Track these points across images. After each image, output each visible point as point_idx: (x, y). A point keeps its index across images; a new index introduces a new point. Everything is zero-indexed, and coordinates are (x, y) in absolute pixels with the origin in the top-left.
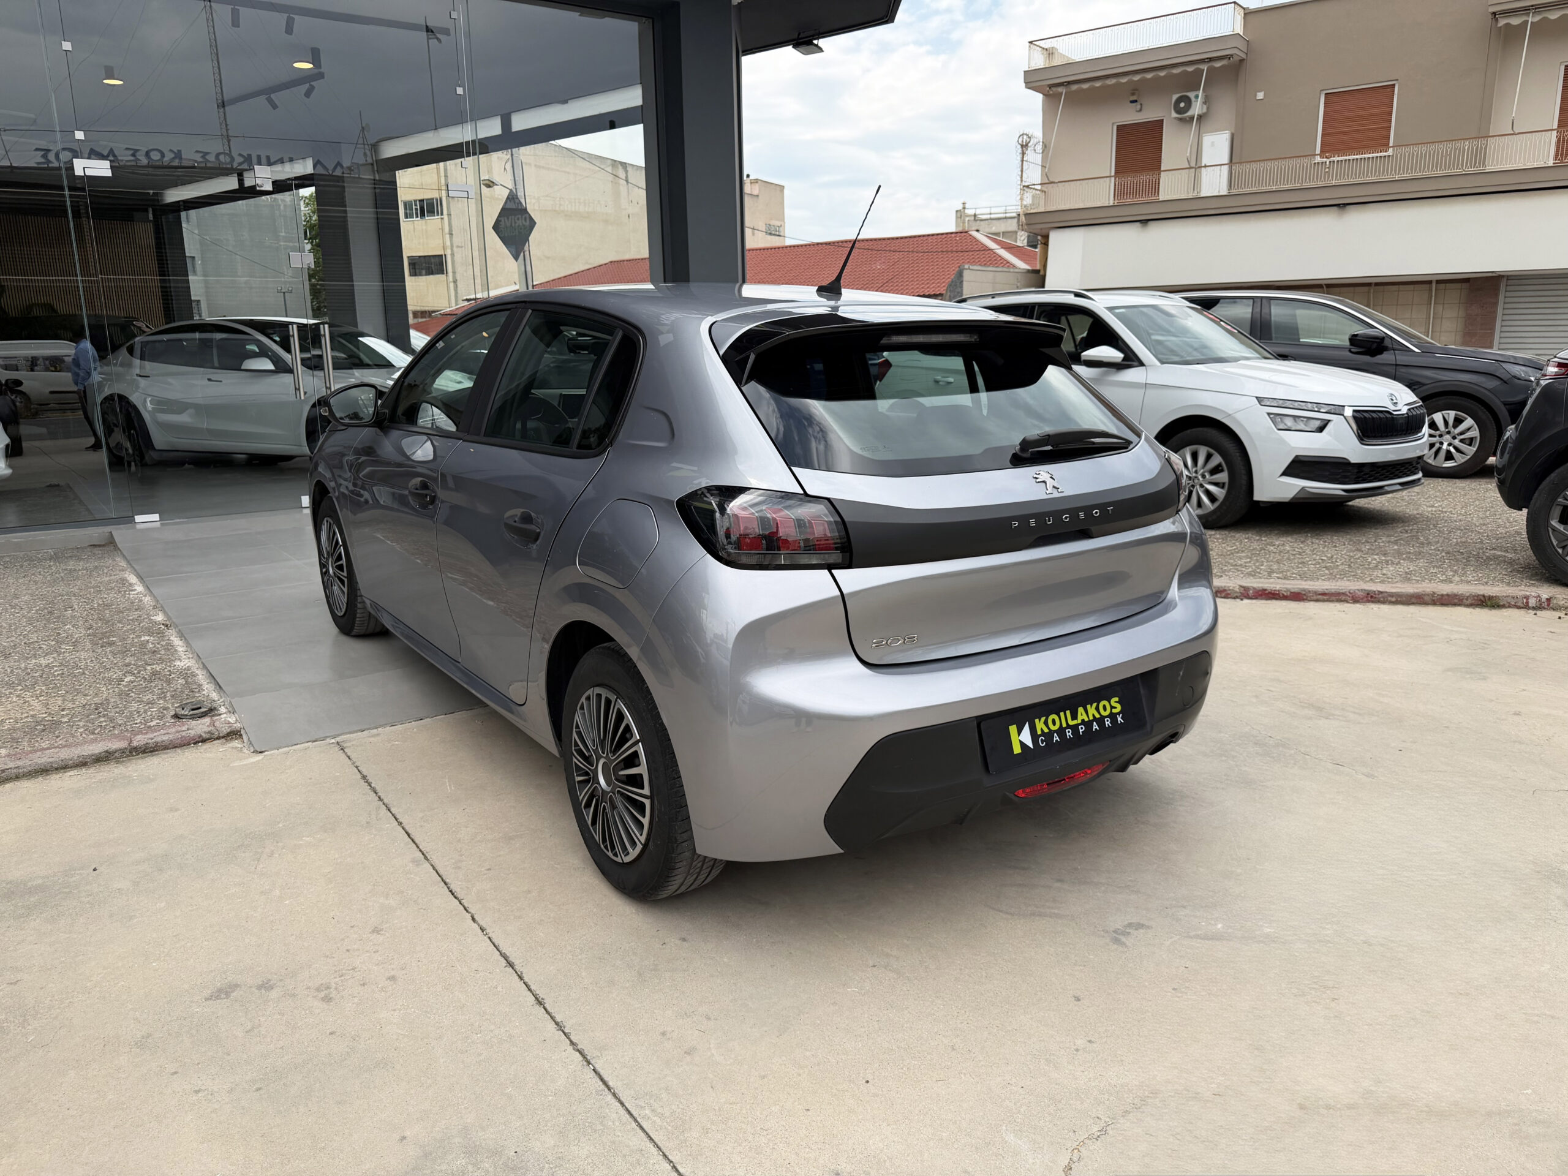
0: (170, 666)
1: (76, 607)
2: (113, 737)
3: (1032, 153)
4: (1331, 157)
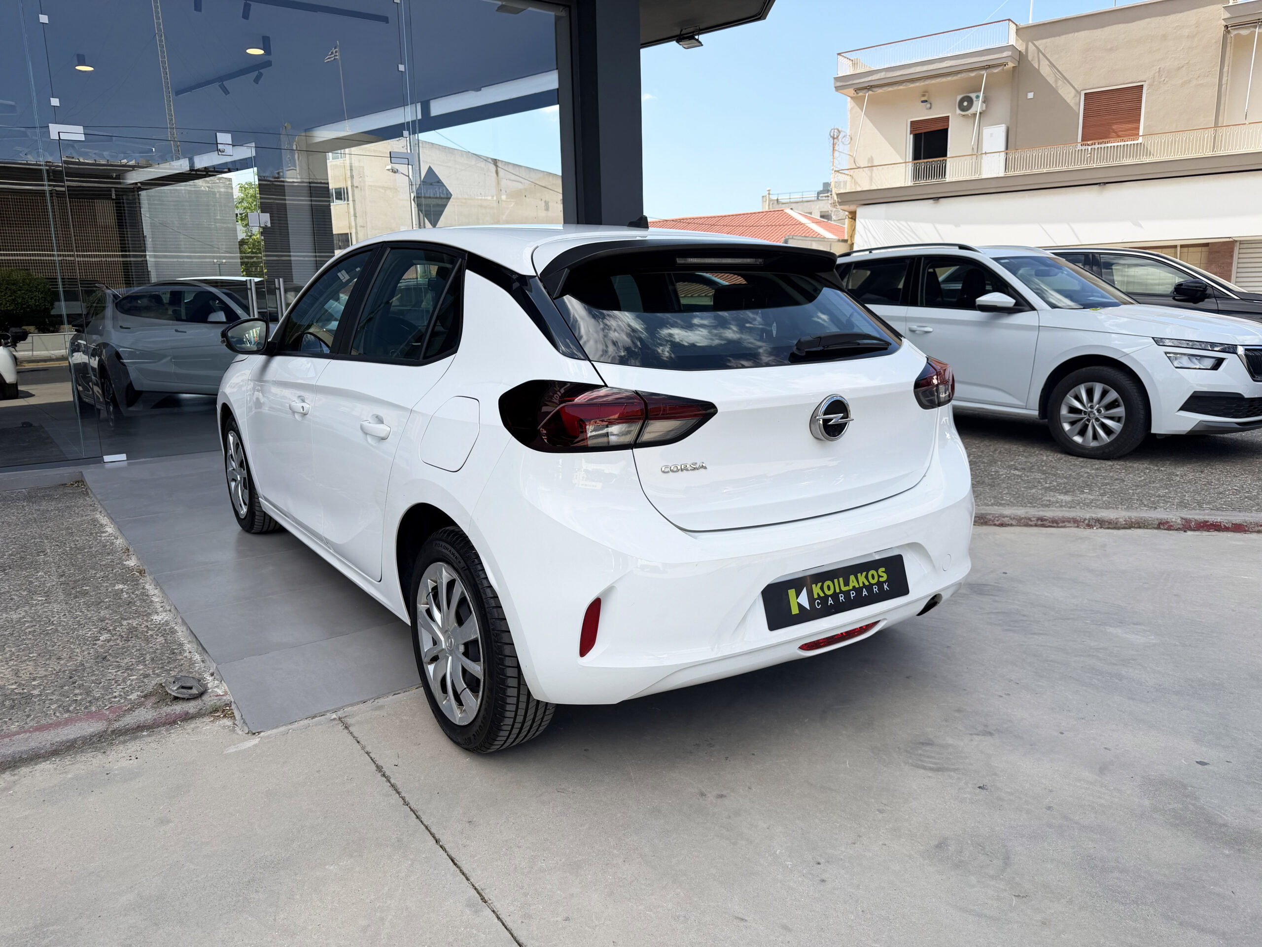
0: (147, 621)
1: (48, 551)
2: (90, 715)
3: (841, 145)
4: (1092, 145)
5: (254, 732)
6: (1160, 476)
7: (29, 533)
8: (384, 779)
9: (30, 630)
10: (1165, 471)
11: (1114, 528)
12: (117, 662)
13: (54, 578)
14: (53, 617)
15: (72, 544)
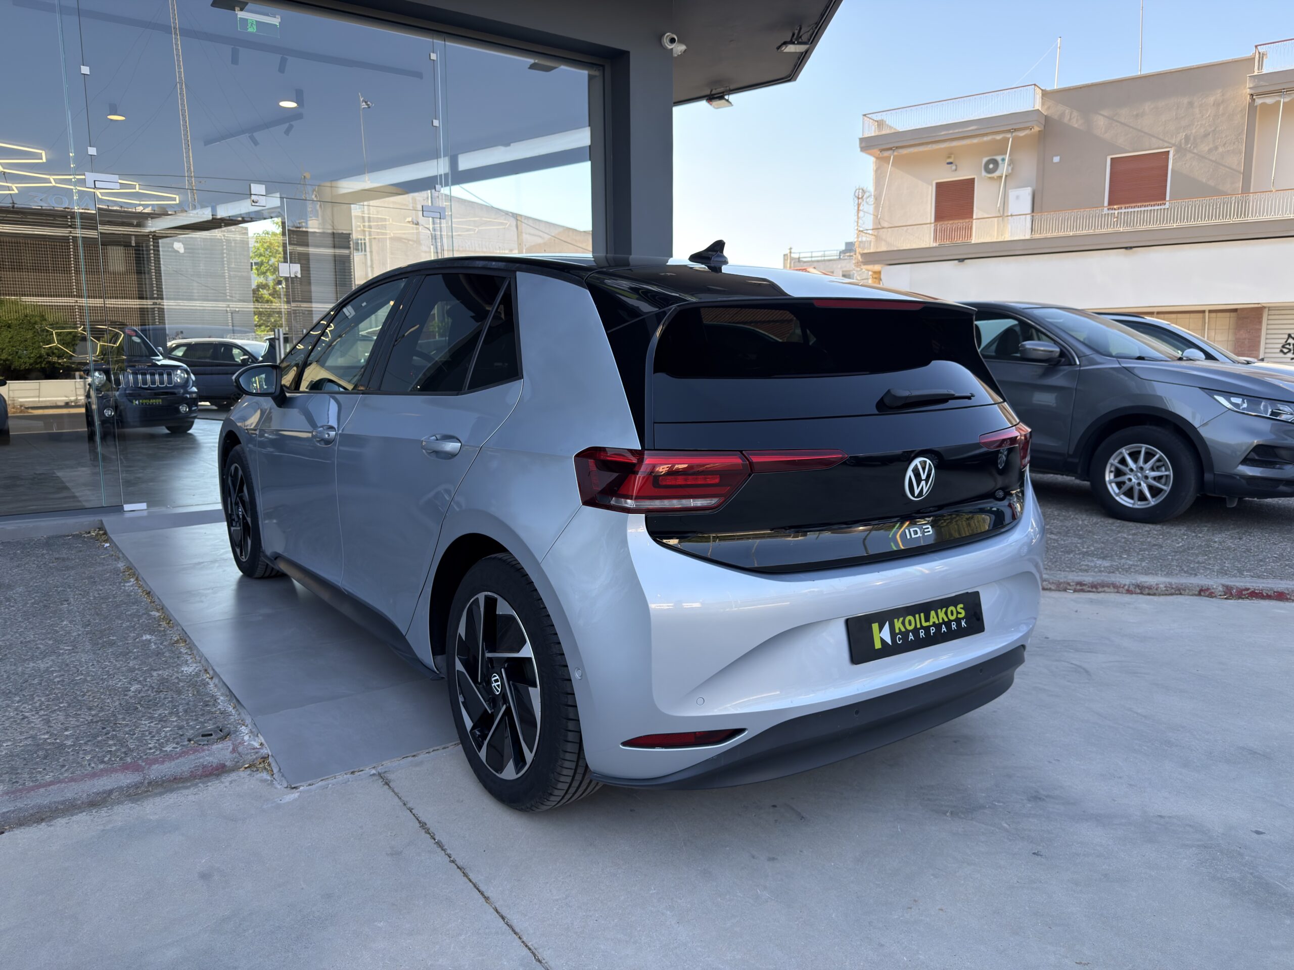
0: (177, 672)
1: (72, 600)
2: (125, 768)
3: (865, 204)
4: (1119, 209)
5: (293, 786)
6: (1198, 542)
7: (51, 582)
8: (428, 835)
9: (58, 679)
10: (1203, 537)
11: (1154, 594)
12: (150, 713)
13: (79, 627)
14: (82, 667)
15: (96, 593)
